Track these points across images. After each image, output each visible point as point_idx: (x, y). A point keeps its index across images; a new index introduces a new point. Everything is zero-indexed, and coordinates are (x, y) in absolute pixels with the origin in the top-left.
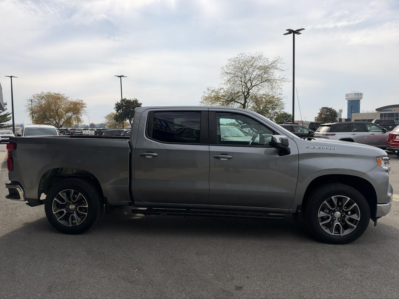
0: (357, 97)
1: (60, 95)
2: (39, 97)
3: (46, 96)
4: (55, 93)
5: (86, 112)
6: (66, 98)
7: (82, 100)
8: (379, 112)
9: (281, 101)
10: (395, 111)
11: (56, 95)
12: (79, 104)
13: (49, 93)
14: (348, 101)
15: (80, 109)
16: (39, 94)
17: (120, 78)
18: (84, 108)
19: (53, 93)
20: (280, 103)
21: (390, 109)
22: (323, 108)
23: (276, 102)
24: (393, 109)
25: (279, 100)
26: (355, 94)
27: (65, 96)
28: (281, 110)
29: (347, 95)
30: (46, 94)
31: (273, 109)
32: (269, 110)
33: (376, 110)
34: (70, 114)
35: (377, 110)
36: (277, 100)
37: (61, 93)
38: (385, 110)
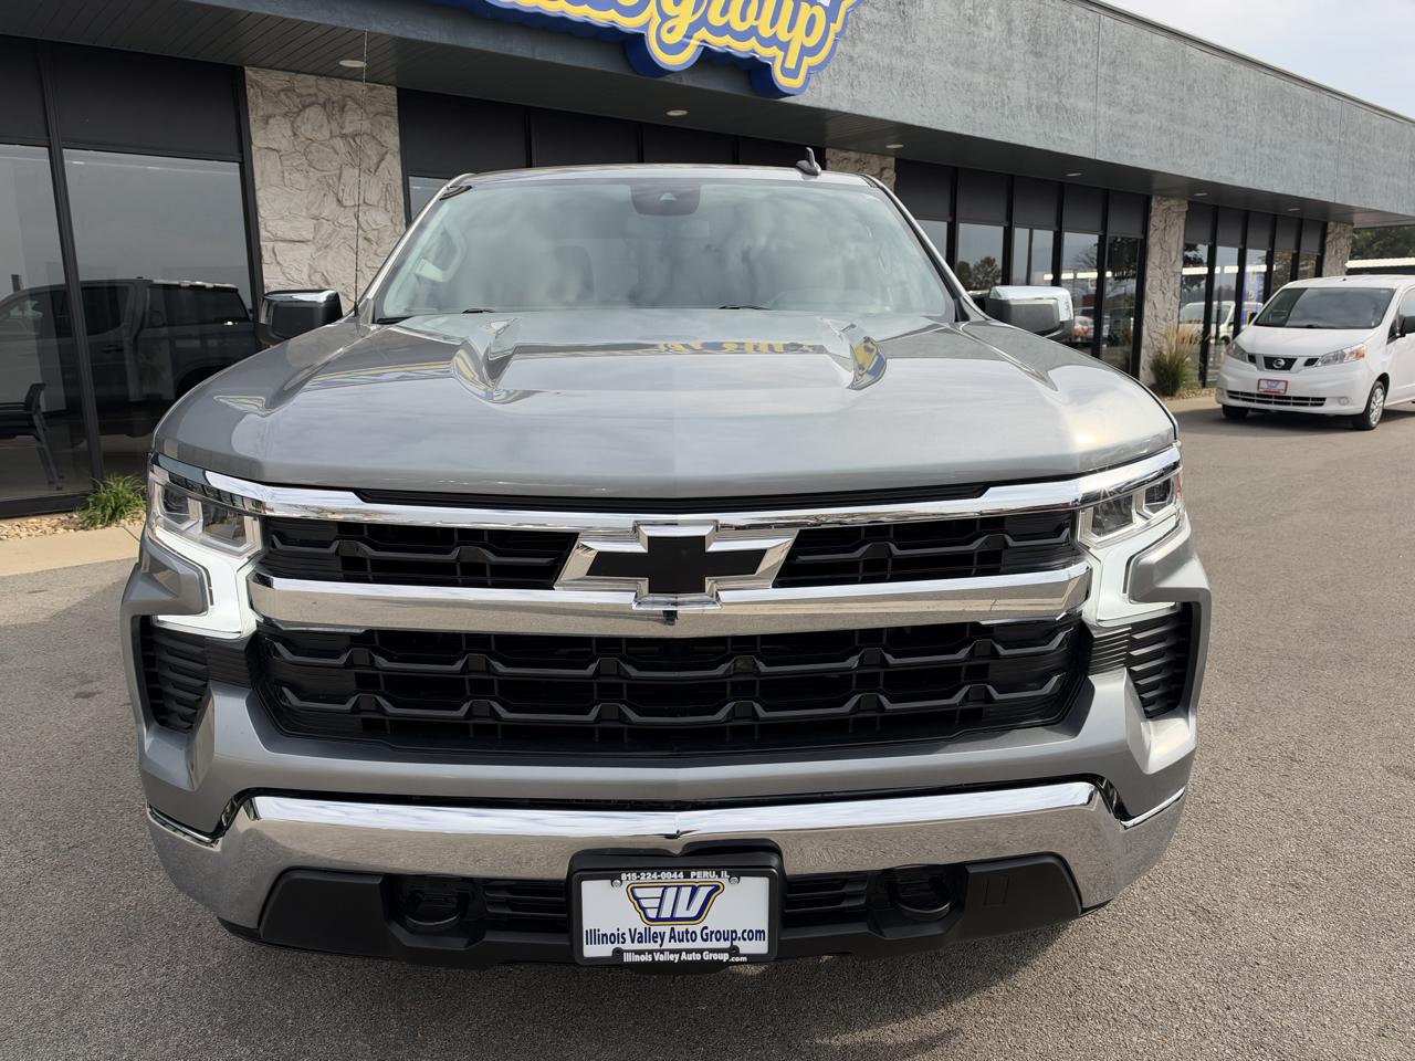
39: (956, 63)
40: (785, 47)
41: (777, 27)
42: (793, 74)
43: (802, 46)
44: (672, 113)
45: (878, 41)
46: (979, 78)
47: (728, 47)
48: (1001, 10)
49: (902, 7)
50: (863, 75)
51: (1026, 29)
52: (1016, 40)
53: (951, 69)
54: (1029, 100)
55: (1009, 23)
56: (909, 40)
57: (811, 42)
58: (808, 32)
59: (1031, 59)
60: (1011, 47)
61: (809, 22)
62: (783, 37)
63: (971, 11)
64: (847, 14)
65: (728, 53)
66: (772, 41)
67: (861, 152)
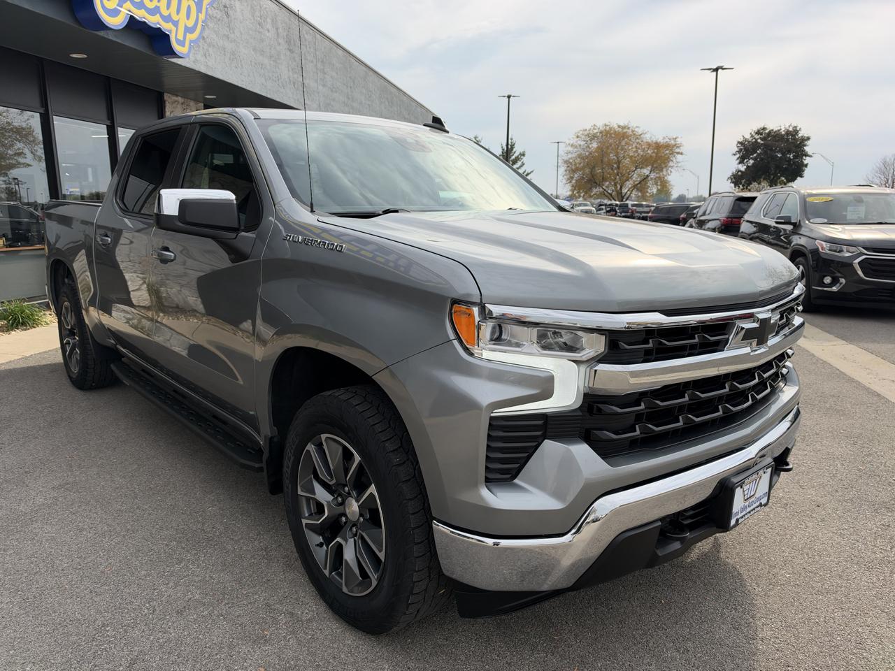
1: (629, 128)
2: (588, 135)
3: (601, 132)
4: (619, 126)
5: (680, 165)
6: (640, 135)
7: (676, 138)
11: (620, 130)
12: (667, 146)
13: (606, 125)
15: (669, 158)
16: (586, 130)
17: (715, 73)
18: (679, 157)
19: (616, 126)
27: (639, 131)
30: (601, 128)
34: (646, 171)
37: (633, 125)
39: (254, 50)
40: (176, 24)
41: (170, 10)
42: (182, 43)
43: (186, 26)
44: (74, 56)
45: (216, 29)
46: (266, 61)
47: (144, 18)
48: (273, 21)
49: (226, 9)
50: (210, 49)
51: (285, 34)
52: (281, 41)
53: (253, 53)
54: (289, 78)
55: (277, 29)
56: (231, 31)
57: (190, 24)
58: (188, 17)
59: (288, 53)
60: (279, 44)
61: (187, 11)
62: (175, 18)
63: (259, 19)
64: (207, 8)
65: (145, 22)
66: (168, 19)
67: (185, 98)
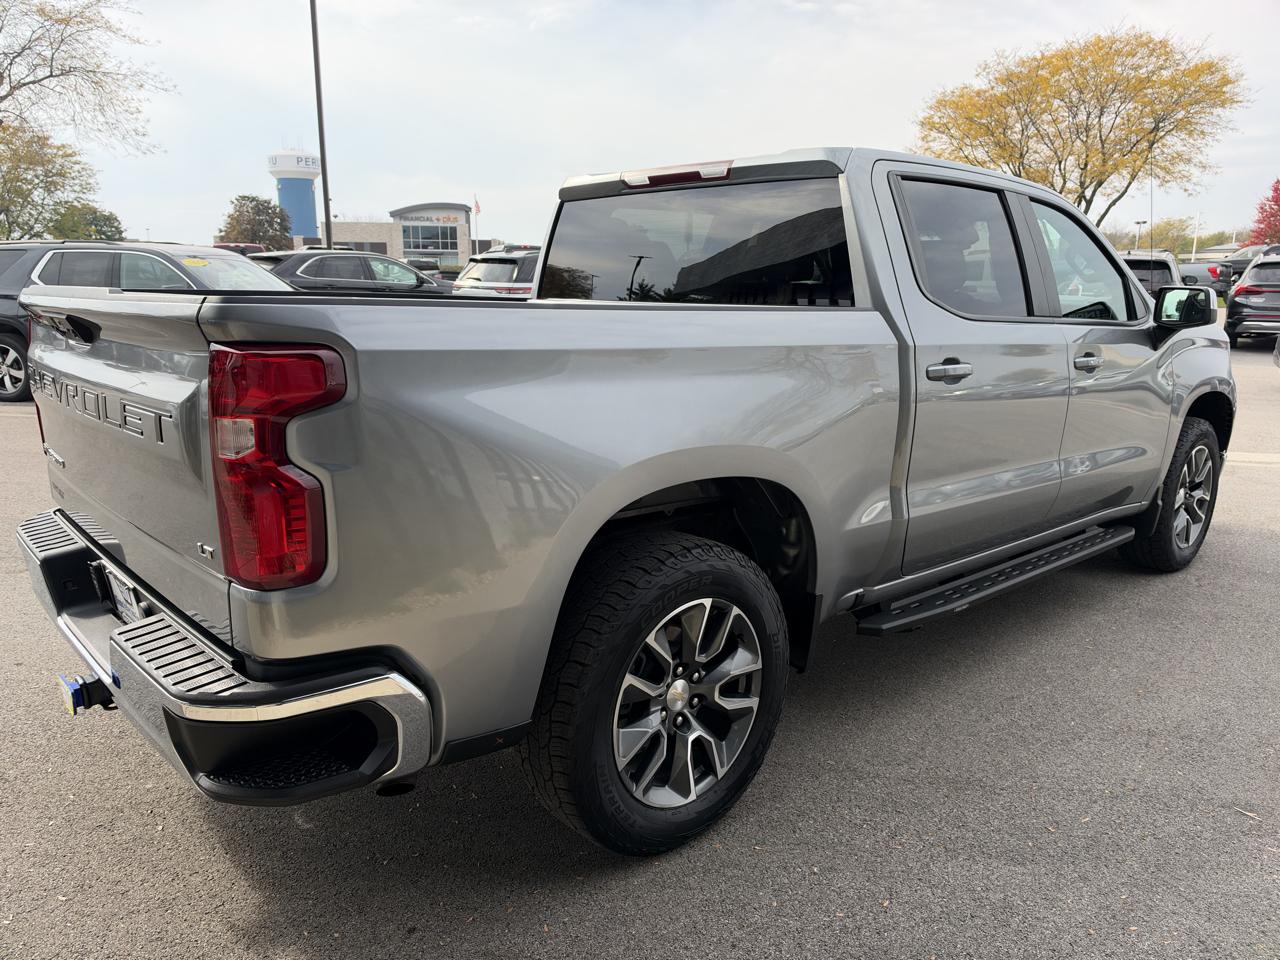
0: (303, 169)
8: (398, 220)
9: (77, 158)
10: (438, 220)
14: (280, 181)
20: (77, 167)
21: (425, 214)
22: (243, 198)
23: (59, 161)
24: (434, 215)
25: (70, 155)
26: (299, 160)
28: (81, 195)
29: (274, 161)
31: (50, 187)
32: (30, 192)
33: (392, 216)
35: (393, 214)
36: (61, 153)
38: (414, 215)
